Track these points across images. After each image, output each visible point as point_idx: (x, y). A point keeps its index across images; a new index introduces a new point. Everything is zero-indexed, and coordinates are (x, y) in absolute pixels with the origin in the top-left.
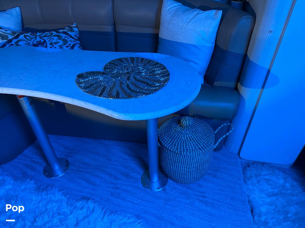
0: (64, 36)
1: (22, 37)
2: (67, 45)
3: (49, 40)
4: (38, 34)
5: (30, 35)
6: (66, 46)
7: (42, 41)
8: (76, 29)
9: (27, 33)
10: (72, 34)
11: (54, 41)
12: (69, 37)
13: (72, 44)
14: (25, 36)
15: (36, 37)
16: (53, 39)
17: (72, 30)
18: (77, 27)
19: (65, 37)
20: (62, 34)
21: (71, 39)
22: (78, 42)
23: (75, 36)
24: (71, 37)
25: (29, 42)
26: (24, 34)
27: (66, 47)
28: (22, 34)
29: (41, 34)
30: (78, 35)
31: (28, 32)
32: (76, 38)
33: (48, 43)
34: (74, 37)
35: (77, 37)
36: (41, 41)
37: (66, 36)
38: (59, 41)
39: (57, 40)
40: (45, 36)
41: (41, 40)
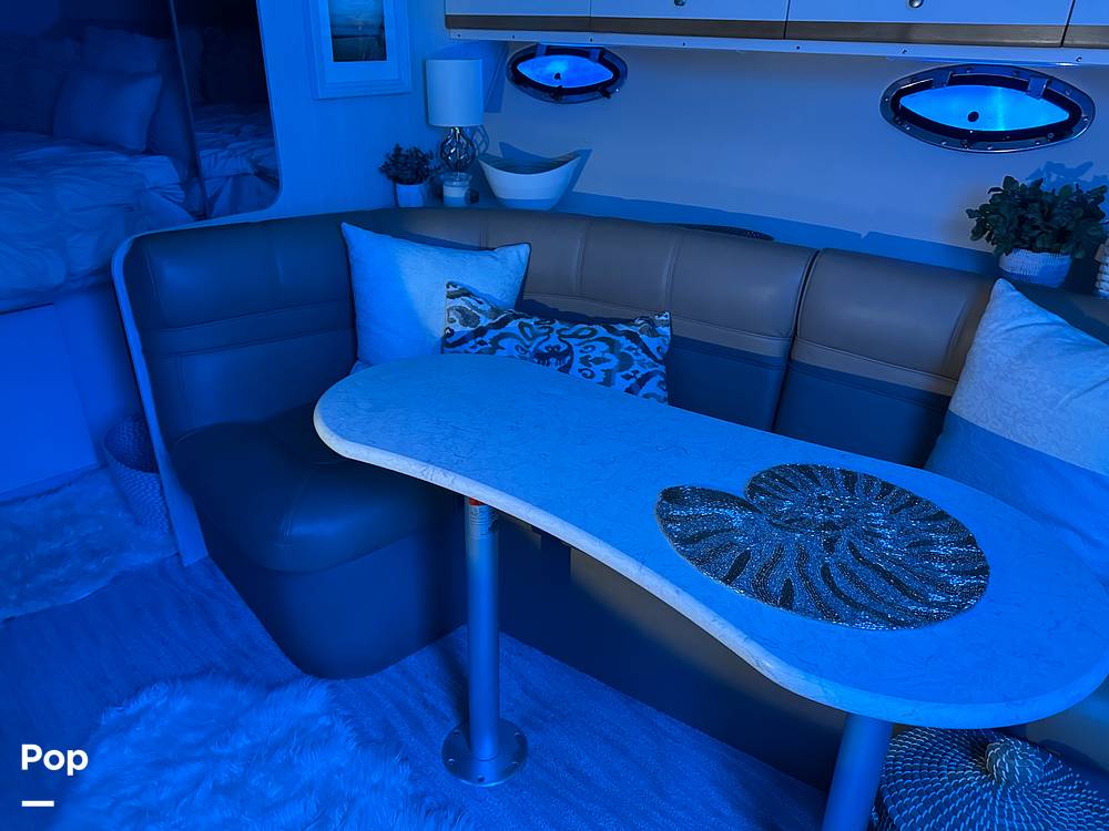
0: (625, 342)
1: (513, 325)
2: (629, 372)
3: (582, 347)
4: (557, 325)
5: (536, 323)
6: (623, 373)
7: (564, 347)
8: (667, 330)
9: (527, 318)
10: (652, 343)
11: (593, 355)
12: (640, 351)
13: (643, 372)
14: (521, 326)
15: (548, 334)
16: (594, 348)
17: (653, 333)
18: (670, 324)
19: (630, 349)
20: (622, 340)
21: (644, 356)
22: (662, 368)
23: (658, 348)
24: (646, 350)
25: (528, 343)
26: (521, 320)
27: (623, 376)
28: (516, 317)
29: (563, 326)
30: (665, 349)
31: (531, 316)
32: (659, 357)
33: (578, 356)
34: (654, 352)
35: (661, 354)
36: (559, 348)
37: (633, 345)
38: (608, 356)
39: (604, 352)
40: (575, 335)
41: (561, 344)
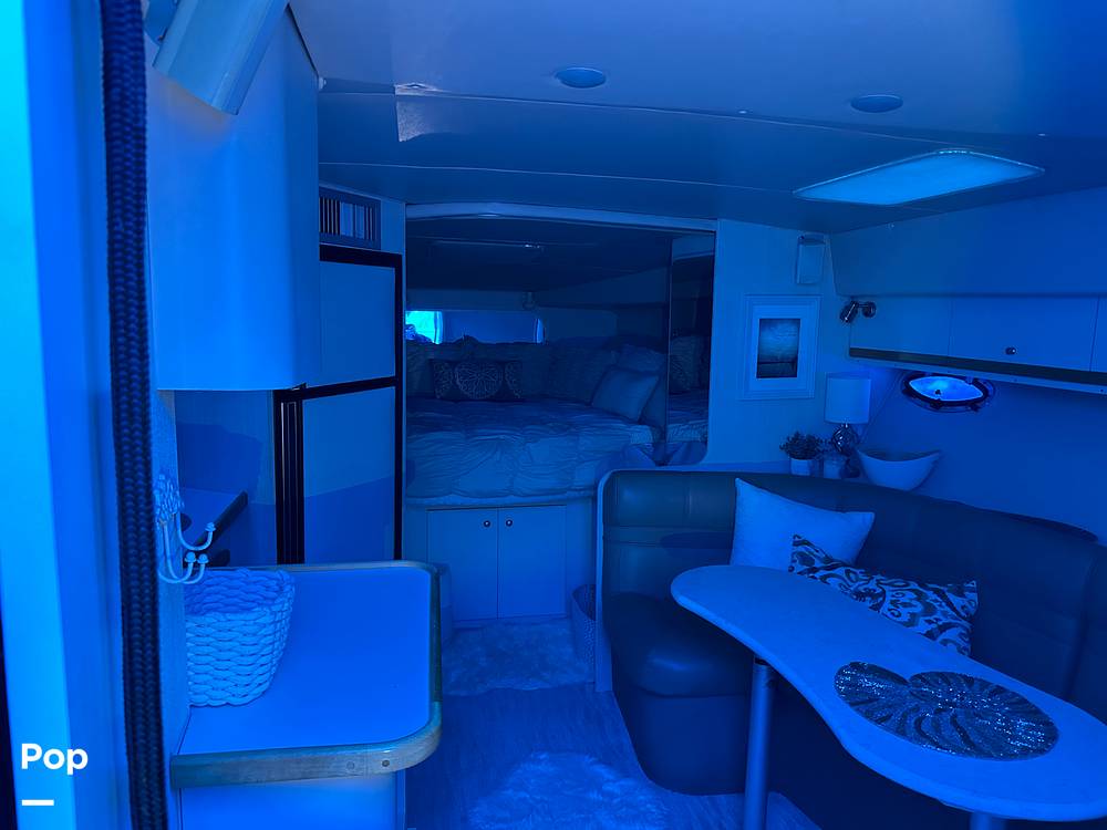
0: (932, 596)
1: (841, 570)
2: (932, 618)
3: (894, 593)
4: (879, 576)
5: (860, 573)
6: (927, 618)
7: (879, 591)
8: (973, 596)
10: (957, 601)
11: (902, 600)
12: (944, 604)
13: (945, 621)
15: (869, 580)
16: (904, 595)
17: (960, 594)
18: (977, 592)
19: (936, 601)
20: (930, 593)
21: (948, 609)
22: (964, 623)
23: (963, 607)
24: (950, 604)
25: (850, 584)
26: (851, 568)
27: (926, 621)
29: (883, 577)
31: (860, 567)
32: (963, 614)
33: (889, 598)
34: (959, 609)
35: (966, 612)
36: (875, 591)
37: (939, 599)
38: (914, 603)
39: (911, 599)
40: (890, 585)
41: (877, 588)
